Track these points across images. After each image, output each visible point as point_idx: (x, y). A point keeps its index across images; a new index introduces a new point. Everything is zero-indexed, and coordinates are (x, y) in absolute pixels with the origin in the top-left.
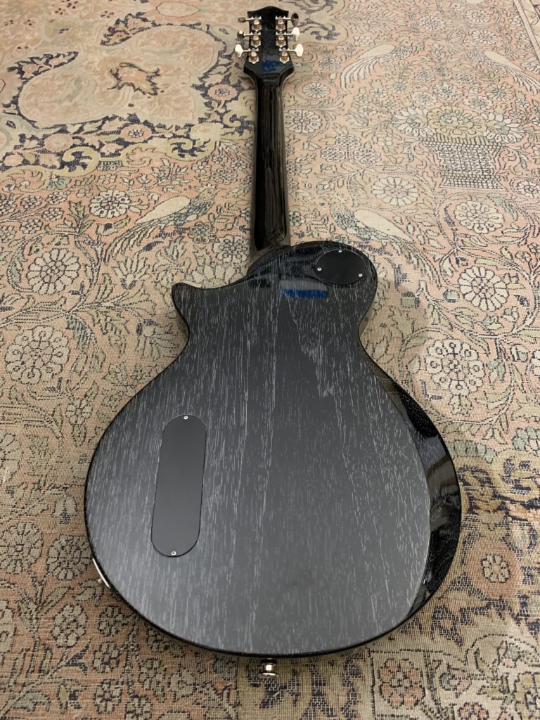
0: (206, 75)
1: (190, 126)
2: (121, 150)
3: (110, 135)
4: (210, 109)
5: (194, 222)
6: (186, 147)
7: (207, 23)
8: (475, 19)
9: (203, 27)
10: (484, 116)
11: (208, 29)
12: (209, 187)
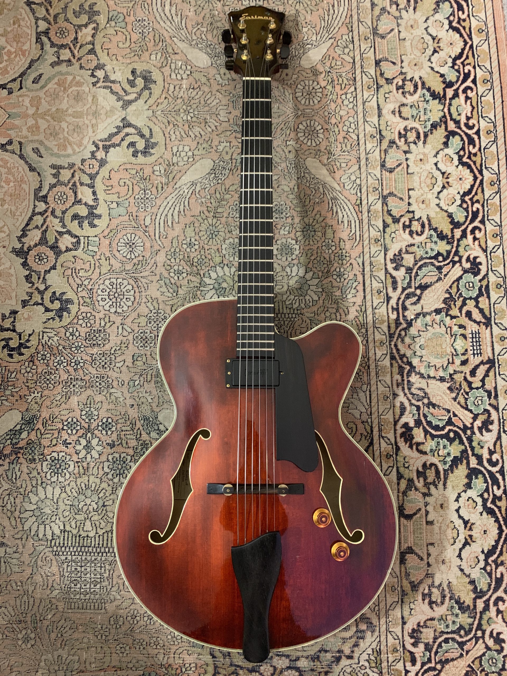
0: (24, 234)
1: (14, 313)
4: (30, 285)
5: (26, 440)
6: (14, 344)
7: (19, 140)
8: (304, 100)
9: (15, 146)
10: (288, 270)
11: (21, 151)
12: (36, 395)
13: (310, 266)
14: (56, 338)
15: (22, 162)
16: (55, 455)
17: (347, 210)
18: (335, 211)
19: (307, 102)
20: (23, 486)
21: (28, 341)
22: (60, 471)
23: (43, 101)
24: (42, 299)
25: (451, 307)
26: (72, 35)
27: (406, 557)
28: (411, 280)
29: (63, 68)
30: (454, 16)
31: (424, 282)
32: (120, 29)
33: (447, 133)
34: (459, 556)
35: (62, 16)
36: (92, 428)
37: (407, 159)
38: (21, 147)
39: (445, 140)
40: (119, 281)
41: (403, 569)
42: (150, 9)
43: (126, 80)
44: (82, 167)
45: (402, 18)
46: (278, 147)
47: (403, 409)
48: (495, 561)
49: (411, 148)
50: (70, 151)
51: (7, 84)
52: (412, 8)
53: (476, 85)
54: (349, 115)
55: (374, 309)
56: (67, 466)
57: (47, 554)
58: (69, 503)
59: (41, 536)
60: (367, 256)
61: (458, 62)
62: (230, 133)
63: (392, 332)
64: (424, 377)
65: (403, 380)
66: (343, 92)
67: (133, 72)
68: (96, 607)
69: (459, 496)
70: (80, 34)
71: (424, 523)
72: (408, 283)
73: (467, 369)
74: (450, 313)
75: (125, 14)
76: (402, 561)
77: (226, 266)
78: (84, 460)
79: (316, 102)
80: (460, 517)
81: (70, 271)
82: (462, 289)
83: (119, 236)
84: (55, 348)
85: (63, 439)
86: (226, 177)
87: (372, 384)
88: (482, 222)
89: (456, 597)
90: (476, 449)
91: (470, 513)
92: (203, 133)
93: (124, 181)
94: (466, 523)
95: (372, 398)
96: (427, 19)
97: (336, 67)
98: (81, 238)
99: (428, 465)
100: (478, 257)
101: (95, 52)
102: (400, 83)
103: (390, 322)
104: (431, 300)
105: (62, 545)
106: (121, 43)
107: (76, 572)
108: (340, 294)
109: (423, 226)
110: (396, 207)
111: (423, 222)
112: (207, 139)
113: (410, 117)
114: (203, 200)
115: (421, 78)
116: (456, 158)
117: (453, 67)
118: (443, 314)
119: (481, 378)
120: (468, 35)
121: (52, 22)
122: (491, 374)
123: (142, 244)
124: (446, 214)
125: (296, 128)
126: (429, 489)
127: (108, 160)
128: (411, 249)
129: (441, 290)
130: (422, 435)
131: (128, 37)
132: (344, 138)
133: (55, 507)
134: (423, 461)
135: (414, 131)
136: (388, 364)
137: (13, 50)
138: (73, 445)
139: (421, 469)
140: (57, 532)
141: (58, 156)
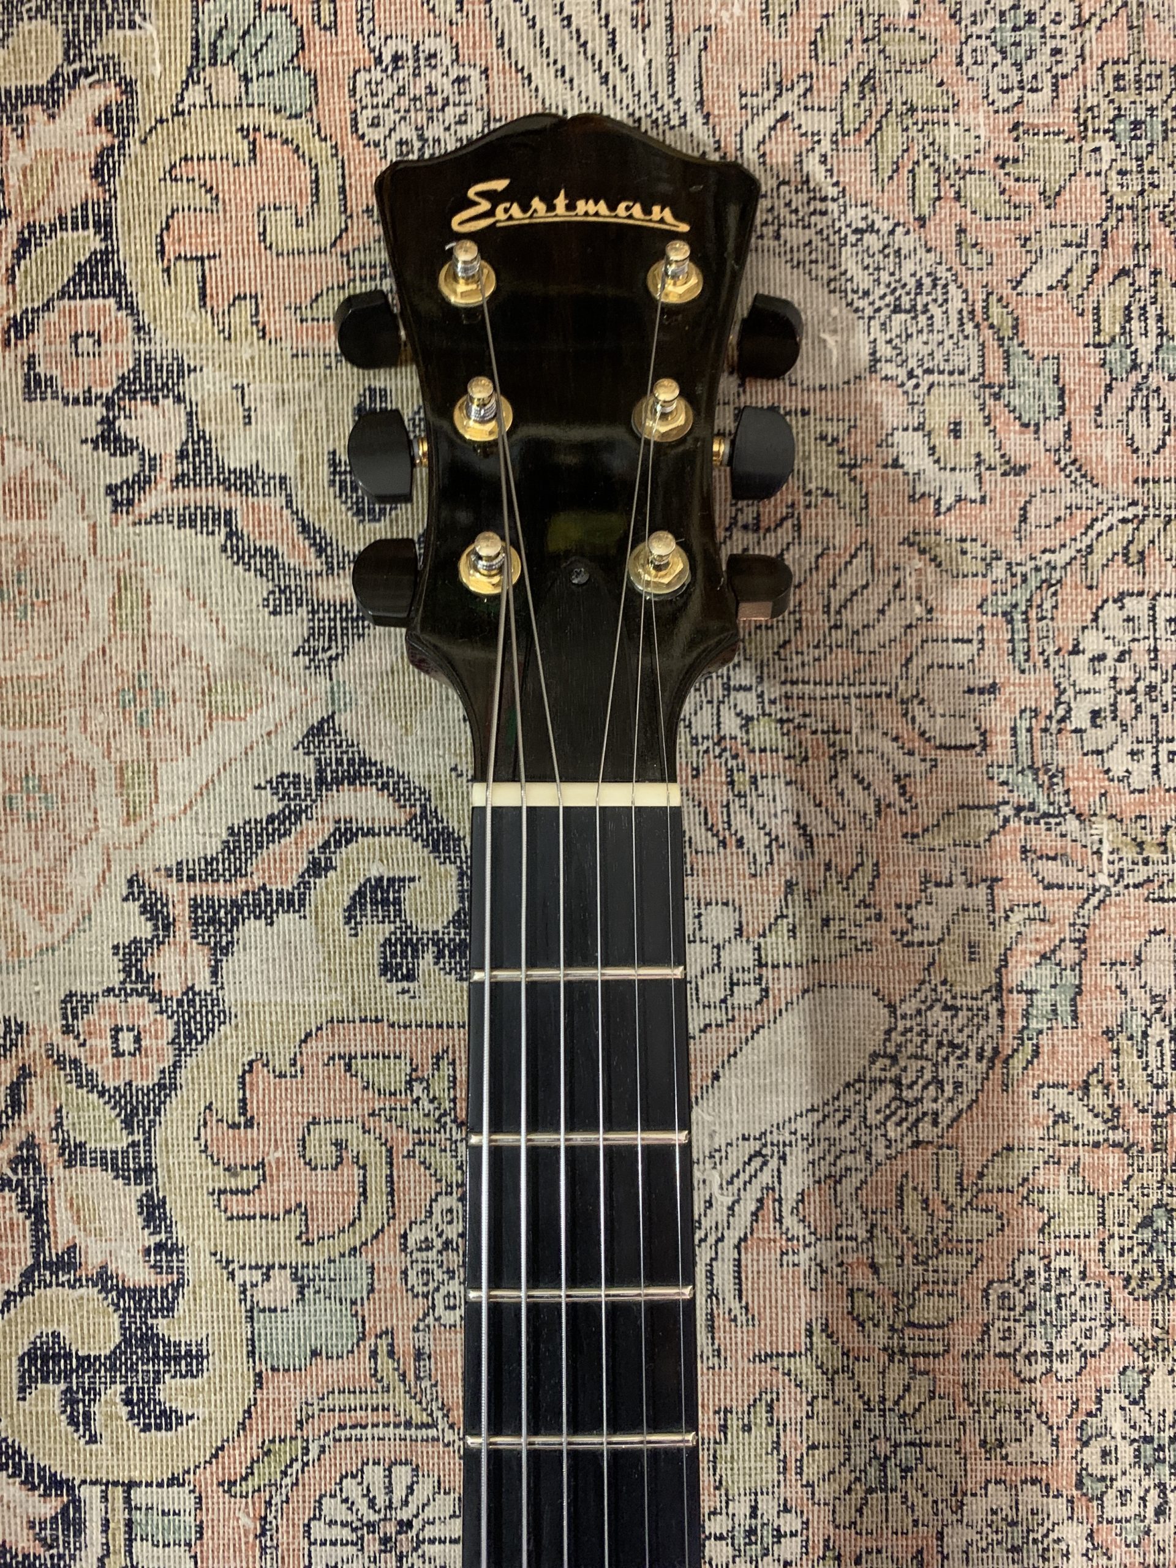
32: (273, 122)
43: (325, 471)
44: (69, 1047)
83: (318, 1479)
86: (962, 1102)
92: (819, 825)
93: (340, 1132)
98: (85, 1492)
101: (119, 277)
106: (285, 217)
112: (844, 863)
127: (229, 996)
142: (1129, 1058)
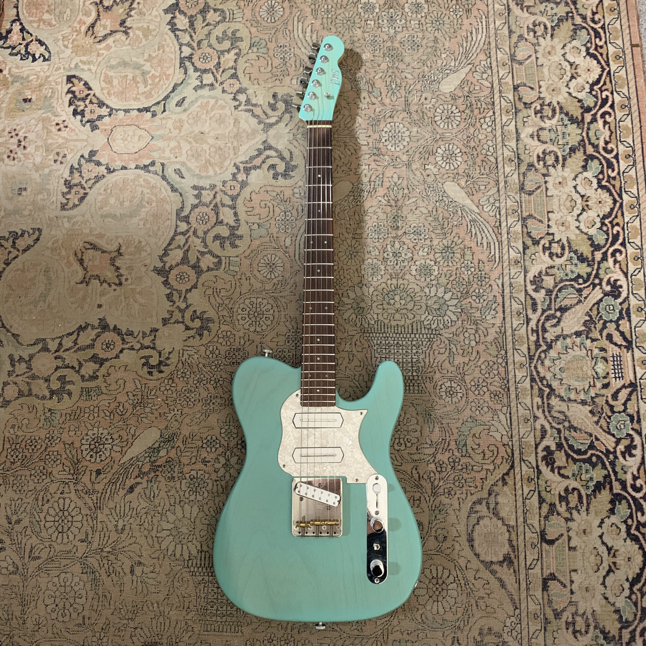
0: (166, 253)
1: (155, 330)
2: (98, 370)
3: (87, 350)
4: (172, 303)
5: (165, 458)
6: (154, 361)
7: (162, 161)
8: (443, 124)
9: (158, 168)
10: (427, 290)
11: (163, 172)
12: (176, 412)
13: (449, 286)
14: (196, 356)
15: (164, 183)
16: (194, 473)
17: (486, 232)
18: (474, 233)
19: (446, 126)
20: (162, 504)
21: (168, 358)
22: (198, 490)
23: (186, 123)
24: (183, 317)
25: (591, 330)
26: (215, 60)
27: (549, 584)
28: (551, 302)
29: (205, 92)
30: (591, 43)
31: (563, 304)
32: (262, 55)
33: (585, 157)
34: (603, 583)
35: (205, 42)
36: (231, 446)
37: (546, 182)
38: (163, 168)
39: (583, 163)
40: (259, 300)
41: (546, 596)
42: (292, 35)
43: (267, 104)
44: (223, 189)
45: (539, 45)
46: (417, 169)
47: (544, 432)
48: (640, 590)
49: (550, 170)
50: (211, 173)
51: (151, 107)
52: (549, 35)
53: (614, 111)
54: (488, 138)
55: (514, 330)
56: (206, 485)
57: (184, 574)
58: (207, 522)
59: (178, 556)
60: (506, 278)
61: (596, 88)
62: (369, 156)
63: (532, 354)
64: (564, 400)
65: (543, 403)
66: (481, 116)
67: (274, 96)
68: (233, 630)
69: (602, 522)
70: (222, 60)
71: (567, 548)
72: (548, 305)
73: (609, 393)
74: (589, 336)
75: (267, 40)
76: (545, 587)
77: (364, 286)
78: (223, 478)
79: (455, 126)
80: (603, 543)
81: (211, 290)
82: (603, 312)
83: (260, 256)
84: (195, 366)
85: (203, 457)
87: (512, 406)
88: (623, 244)
89: (601, 626)
90: (619, 474)
91: (613, 539)
92: (342, 156)
93: (265, 202)
94: (609, 549)
95: (513, 420)
96: (565, 46)
97: (474, 92)
98: (222, 258)
99: (570, 490)
100: (618, 280)
101: (237, 76)
102: (539, 108)
103: (531, 343)
104: (571, 322)
105: (199, 565)
106: (263, 68)
107: (212, 593)
108: (479, 315)
109: (563, 248)
110: (535, 229)
111: (563, 245)
112: (346, 162)
113: (548, 141)
114: (342, 222)
115: (558, 103)
116: (595, 181)
117: (590, 93)
118: (584, 336)
119: (623, 401)
120: (605, 62)
121: (196, 48)
122: (634, 397)
123: (282, 265)
124: (586, 237)
125: (435, 151)
126: (571, 514)
127: (249, 181)
128: (551, 271)
129: (581, 313)
130: (564, 459)
131: (270, 63)
132: (483, 161)
133: (193, 526)
134: (565, 486)
135: (552, 154)
136: (529, 387)
137: (157, 74)
138: (212, 462)
139: (563, 494)
140: (194, 552)
141: (200, 177)
142: (391, 192)
